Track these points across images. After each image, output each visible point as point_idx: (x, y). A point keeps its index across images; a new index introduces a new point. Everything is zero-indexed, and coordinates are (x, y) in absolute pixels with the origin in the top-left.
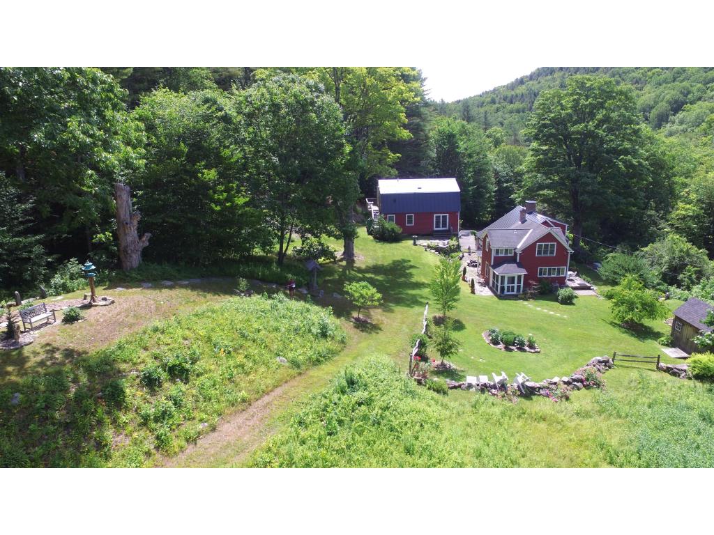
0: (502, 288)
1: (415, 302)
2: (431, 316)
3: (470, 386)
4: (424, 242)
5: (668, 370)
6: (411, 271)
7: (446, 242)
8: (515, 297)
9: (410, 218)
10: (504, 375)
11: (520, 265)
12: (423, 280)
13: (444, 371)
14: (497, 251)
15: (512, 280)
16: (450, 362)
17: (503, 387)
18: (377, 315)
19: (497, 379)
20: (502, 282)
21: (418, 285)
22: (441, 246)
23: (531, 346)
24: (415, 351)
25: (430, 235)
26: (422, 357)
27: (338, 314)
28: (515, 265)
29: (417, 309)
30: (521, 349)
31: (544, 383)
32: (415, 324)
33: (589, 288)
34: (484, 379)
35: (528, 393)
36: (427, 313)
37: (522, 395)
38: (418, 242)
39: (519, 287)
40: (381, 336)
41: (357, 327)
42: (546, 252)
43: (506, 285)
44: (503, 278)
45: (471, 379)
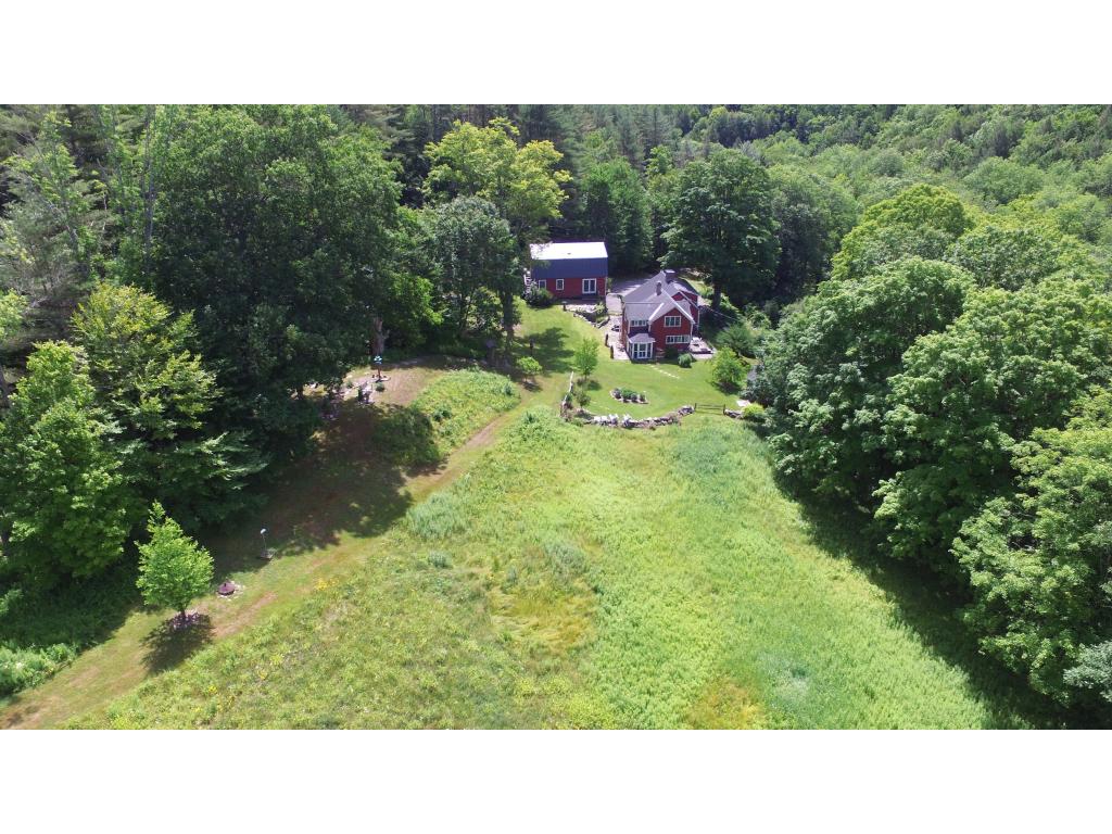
0: (636, 354)
1: (566, 368)
2: (575, 381)
3: (596, 422)
4: (573, 307)
5: (729, 414)
6: (563, 339)
7: (593, 307)
8: (645, 361)
9: (560, 282)
10: (617, 416)
11: (651, 335)
12: (572, 349)
13: (582, 414)
14: (633, 322)
15: (643, 347)
16: (586, 411)
17: (616, 422)
18: (539, 379)
19: (612, 418)
20: (636, 349)
21: (569, 354)
22: (588, 311)
23: (642, 399)
24: (564, 403)
25: (580, 299)
26: (569, 406)
27: (514, 379)
28: (646, 335)
29: (567, 374)
30: (635, 401)
31: (641, 421)
32: (565, 385)
33: (709, 353)
34: (605, 418)
35: (630, 426)
36: (573, 377)
37: (626, 427)
38: (568, 307)
39: (649, 353)
40: (542, 393)
41: (526, 388)
42: (672, 324)
43: (638, 351)
44: (636, 345)
45: (597, 418)
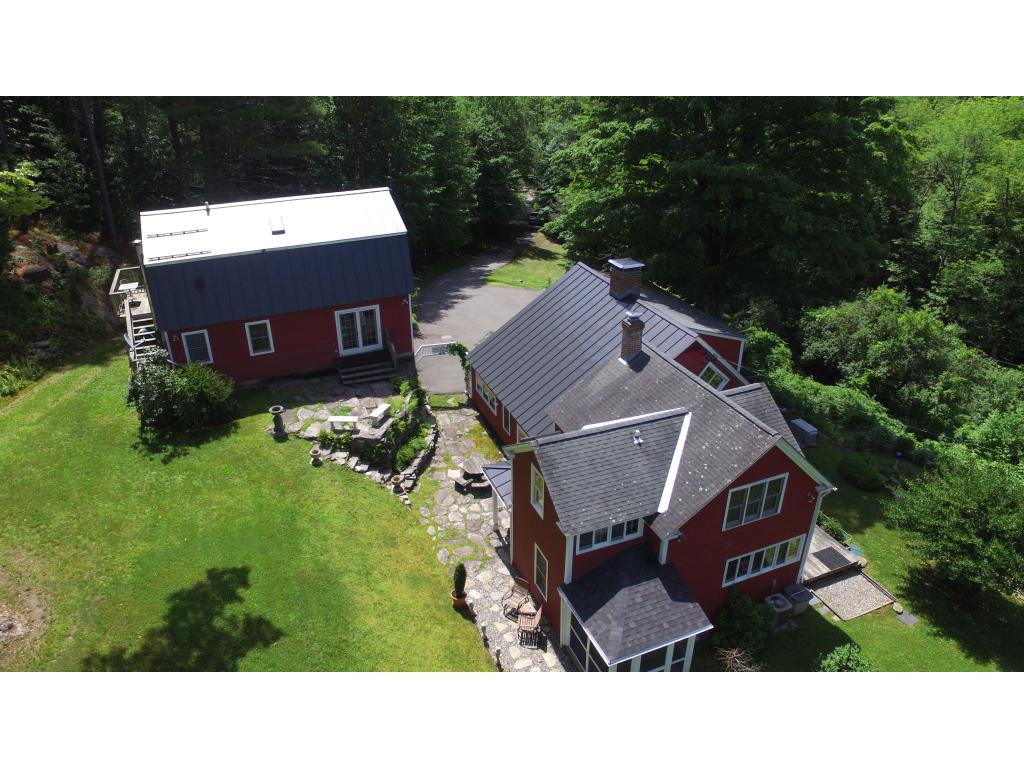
7: (378, 407)
9: (259, 331)
42: (752, 509)
